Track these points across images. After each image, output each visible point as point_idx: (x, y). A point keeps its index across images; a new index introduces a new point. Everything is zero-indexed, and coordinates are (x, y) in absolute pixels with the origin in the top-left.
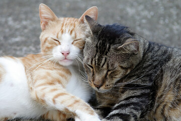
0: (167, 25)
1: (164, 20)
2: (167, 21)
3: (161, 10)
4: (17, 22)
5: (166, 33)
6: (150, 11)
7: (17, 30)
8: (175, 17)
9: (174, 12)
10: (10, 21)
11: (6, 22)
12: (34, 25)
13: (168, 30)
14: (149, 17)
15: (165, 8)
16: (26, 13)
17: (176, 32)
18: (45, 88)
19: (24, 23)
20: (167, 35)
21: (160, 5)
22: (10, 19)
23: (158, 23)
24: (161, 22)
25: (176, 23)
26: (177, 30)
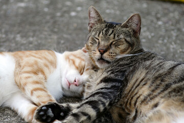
0: (165, 45)
1: (163, 40)
2: (166, 41)
3: (162, 32)
4: (24, 39)
5: (162, 51)
6: (151, 32)
7: (22, 44)
8: (174, 38)
9: (174, 34)
10: (18, 38)
11: (14, 38)
12: (39, 41)
13: (165, 48)
14: (150, 37)
15: (166, 31)
16: (34, 31)
17: (172, 50)
18: (29, 77)
19: (31, 39)
20: (163, 53)
21: (162, 27)
22: (18, 36)
23: (157, 42)
24: (160, 42)
25: (173, 43)
26: (173, 48)
